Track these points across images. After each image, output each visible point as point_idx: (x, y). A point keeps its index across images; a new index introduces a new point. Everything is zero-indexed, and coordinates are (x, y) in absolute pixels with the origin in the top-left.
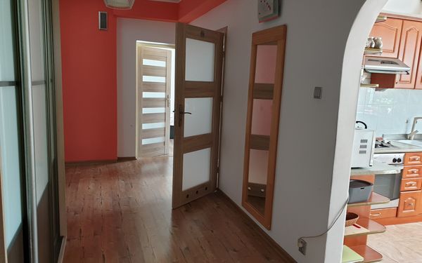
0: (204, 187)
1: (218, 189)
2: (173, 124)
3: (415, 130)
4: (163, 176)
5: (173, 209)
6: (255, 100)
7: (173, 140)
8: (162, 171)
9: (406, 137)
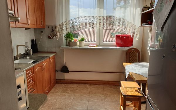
3: (18, 53)
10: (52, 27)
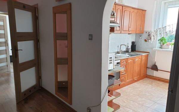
0: (34, 87)
1: (41, 87)
2: (11, 55)
3: (121, 50)
4: (9, 84)
5: (17, 104)
6: (57, 41)
7: (12, 63)
8: (8, 81)
9: (118, 53)
10: (149, 33)
